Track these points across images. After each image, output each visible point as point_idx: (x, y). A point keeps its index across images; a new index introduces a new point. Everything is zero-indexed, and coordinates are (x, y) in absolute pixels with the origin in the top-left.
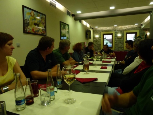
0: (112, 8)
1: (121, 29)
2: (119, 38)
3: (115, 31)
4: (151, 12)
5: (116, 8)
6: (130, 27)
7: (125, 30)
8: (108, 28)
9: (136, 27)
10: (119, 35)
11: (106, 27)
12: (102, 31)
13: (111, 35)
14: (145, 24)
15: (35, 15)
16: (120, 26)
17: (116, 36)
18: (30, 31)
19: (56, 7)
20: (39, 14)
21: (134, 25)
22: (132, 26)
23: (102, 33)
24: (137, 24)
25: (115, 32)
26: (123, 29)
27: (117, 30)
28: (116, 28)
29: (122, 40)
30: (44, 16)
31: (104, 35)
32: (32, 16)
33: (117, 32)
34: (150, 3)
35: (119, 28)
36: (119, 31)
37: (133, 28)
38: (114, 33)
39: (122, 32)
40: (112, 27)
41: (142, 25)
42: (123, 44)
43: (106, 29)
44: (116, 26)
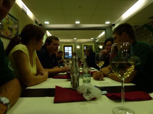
0: (78, 22)
1: (80, 42)
2: (78, 50)
3: (75, 43)
4: (106, 29)
5: (81, 23)
6: (87, 41)
7: (83, 43)
8: (69, 41)
9: (92, 41)
10: (78, 47)
11: (66, 40)
12: (63, 43)
13: (71, 47)
14: (99, 38)
15: (9, 19)
16: (79, 40)
17: (75, 47)
18: (4, 34)
19: (26, 14)
20: (13, 18)
21: (90, 39)
22: (88, 40)
23: (63, 45)
24: (93, 39)
25: (75, 45)
26: (81, 42)
27: (76, 43)
28: (76, 41)
29: (80, 51)
30: (17, 22)
31: (64, 46)
32: (6, 19)
33: (77, 44)
34: (105, 22)
35: (78, 41)
36: (78, 44)
37: (89, 42)
38: (73, 45)
39: (81, 45)
40: (72, 40)
41: (96, 40)
42: (82, 55)
43: (66, 42)
44: (76, 39)
